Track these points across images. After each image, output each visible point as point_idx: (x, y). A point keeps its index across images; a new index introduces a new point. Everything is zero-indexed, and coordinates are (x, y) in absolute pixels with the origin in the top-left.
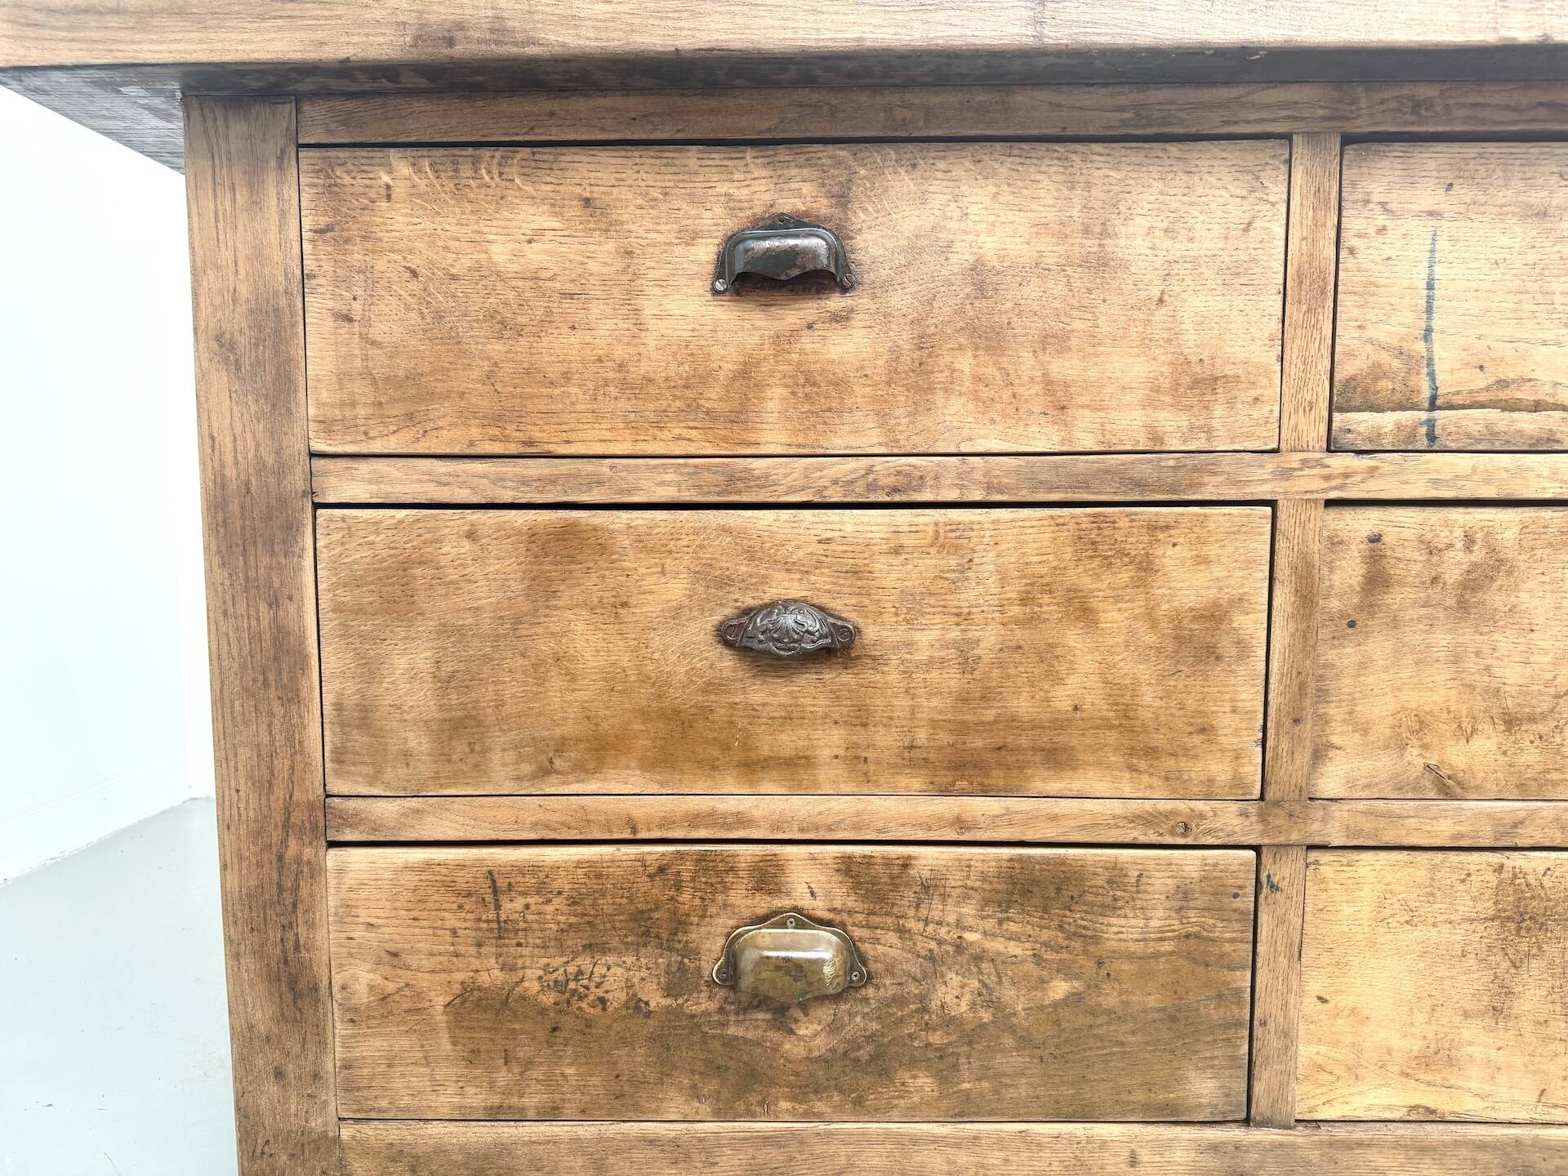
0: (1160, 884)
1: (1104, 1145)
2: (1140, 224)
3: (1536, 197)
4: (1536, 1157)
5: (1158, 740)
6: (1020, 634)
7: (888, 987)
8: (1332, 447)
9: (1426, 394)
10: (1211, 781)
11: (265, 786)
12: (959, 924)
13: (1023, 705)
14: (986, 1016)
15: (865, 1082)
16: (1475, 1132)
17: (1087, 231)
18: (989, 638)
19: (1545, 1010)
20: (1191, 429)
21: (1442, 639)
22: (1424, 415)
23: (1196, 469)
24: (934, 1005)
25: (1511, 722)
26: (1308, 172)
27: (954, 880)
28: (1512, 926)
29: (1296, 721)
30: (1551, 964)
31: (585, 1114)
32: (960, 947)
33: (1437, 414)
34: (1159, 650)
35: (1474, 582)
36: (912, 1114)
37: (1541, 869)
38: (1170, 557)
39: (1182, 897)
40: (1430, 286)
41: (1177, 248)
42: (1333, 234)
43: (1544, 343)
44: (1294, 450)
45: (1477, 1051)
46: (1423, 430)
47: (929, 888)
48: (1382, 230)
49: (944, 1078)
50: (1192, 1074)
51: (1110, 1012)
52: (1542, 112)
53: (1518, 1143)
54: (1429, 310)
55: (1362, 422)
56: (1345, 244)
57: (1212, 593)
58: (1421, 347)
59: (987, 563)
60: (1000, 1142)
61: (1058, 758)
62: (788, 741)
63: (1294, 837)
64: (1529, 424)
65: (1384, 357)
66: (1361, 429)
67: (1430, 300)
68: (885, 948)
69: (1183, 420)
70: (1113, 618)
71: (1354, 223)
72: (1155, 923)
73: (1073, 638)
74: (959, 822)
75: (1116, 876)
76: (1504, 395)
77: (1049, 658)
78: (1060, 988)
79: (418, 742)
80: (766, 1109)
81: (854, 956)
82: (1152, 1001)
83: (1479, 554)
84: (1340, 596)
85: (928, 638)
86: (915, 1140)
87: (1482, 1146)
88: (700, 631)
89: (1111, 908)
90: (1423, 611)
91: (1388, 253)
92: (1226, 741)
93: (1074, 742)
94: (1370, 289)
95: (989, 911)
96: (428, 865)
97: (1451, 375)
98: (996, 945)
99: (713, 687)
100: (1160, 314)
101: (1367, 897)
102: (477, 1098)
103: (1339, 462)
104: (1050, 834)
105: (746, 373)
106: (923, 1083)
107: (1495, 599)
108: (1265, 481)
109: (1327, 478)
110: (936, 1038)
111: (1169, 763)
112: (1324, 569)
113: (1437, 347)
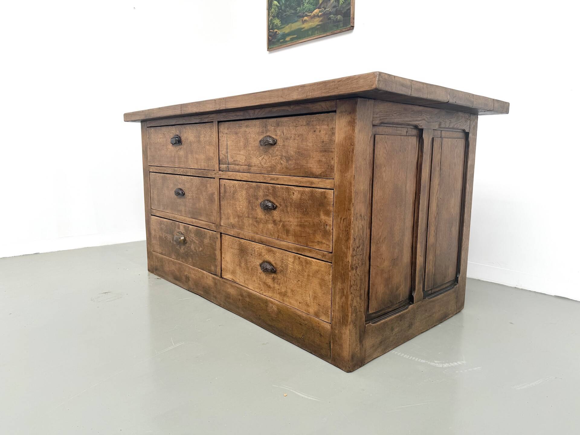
0: (208, 235)
2: (202, 136)
3: (236, 130)
4: (243, 292)
5: (209, 213)
6: (197, 196)
7: (187, 245)
8: (220, 170)
9: (227, 162)
10: (213, 220)
12: (193, 237)
13: (197, 206)
14: (195, 251)
15: (187, 258)
16: (237, 285)
17: (198, 137)
18: (194, 196)
19: (244, 267)
21: (232, 202)
22: (227, 165)
24: (191, 248)
25: (239, 217)
26: (215, 128)
27: (192, 231)
28: (240, 251)
29: (218, 213)
30: (245, 259)
31: (167, 255)
32: (193, 241)
33: (229, 165)
34: (208, 200)
35: (234, 193)
36: (190, 264)
37: (243, 242)
39: (210, 238)
40: (227, 145)
41: (205, 139)
43: (238, 154)
44: (216, 170)
45: (238, 272)
46: (228, 168)
47: (190, 231)
48: (222, 136)
49: (193, 260)
51: (205, 254)
52: (235, 116)
53: (241, 289)
54: (227, 149)
56: (219, 138)
57: (212, 192)
59: (194, 184)
60: (197, 271)
61: (200, 214)
62: (180, 208)
63: (219, 231)
64: (237, 168)
65: (223, 156)
66: (222, 167)
67: (227, 147)
68: (187, 239)
69: (207, 165)
71: (220, 135)
72: (208, 241)
73: (201, 197)
74: (192, 222)
76: (234, 163)
77: (199, 200)
78: (201, 249)
79: (156, 203)
80: (179, 259)
81: (185, 239)
82: (208, 253)
83: (234, 189)
84: (222, 193)
85: (190, 195)
86: (190, 268)
87: (238, 288)
88: (173, 191)
89: (204, 238)
90: (229, 197)
91: (223, 140)
92: (213, 214)
94: (222, 145)
95: (195, 236)
97: (230, 160)
98: (196, 241)
99: (175, 199)
100: (204, 149)
101: (227, 243)
102: (161, 251)
103: (220, 172)
104: (199, 226)
105: (174, 156)
106: (190, 259)
107: (236, 195)
108: (214, 175)
109: (219, 175)
110: (191, 253)
111: (209, 217)
112: (220, 189)
113: (228, 155)
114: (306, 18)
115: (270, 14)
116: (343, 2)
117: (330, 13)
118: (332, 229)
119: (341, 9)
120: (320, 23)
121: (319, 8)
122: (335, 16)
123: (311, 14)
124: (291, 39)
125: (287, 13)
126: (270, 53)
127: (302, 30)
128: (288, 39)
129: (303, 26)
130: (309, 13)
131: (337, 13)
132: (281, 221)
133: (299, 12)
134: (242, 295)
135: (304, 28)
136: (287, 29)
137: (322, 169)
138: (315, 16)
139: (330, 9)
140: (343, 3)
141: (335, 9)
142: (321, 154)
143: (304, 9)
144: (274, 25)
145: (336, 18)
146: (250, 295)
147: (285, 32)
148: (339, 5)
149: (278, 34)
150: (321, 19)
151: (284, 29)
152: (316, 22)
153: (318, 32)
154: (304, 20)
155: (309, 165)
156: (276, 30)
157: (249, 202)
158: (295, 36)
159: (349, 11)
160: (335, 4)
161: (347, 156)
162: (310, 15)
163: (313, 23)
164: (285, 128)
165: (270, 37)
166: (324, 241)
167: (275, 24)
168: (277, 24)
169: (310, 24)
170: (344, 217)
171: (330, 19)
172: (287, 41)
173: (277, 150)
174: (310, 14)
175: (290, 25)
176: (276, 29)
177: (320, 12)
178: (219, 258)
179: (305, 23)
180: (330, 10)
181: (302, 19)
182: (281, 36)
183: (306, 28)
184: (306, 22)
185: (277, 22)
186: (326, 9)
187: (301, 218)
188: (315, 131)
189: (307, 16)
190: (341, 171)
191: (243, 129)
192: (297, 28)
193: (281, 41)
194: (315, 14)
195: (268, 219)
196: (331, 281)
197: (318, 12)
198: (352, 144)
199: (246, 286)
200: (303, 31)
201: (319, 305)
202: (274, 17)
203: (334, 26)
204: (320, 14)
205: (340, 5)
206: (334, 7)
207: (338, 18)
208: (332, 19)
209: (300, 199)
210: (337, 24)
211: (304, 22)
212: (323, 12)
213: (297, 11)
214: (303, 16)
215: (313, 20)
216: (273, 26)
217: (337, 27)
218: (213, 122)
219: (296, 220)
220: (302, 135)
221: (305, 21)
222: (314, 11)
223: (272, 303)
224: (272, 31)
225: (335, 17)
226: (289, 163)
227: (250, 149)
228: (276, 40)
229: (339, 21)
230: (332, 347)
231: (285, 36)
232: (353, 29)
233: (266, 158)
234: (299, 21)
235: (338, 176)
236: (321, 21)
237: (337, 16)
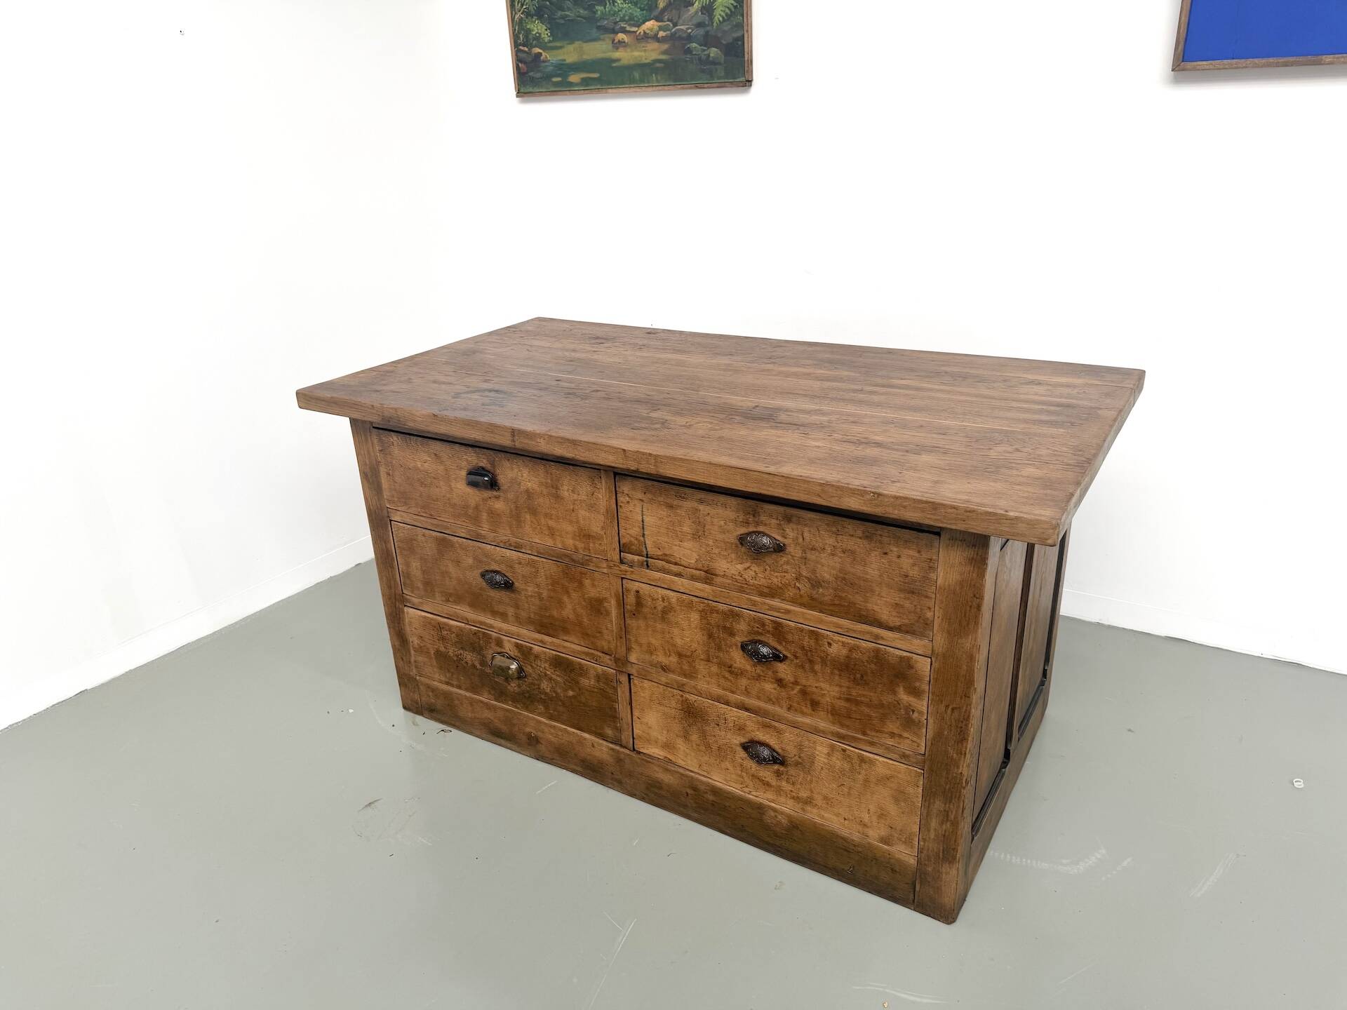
0: (592, 673)
1: (585, 739)
2: (566, 488)
3: (669, 501)
4: (697, 782)
5: (589, 632)
6: (552, 594)
7: (529, 680)
8: (622, 562)
9: (645, 553)
10: (603, 647)
11: (390, 587)
12: (545, 668)
13: (555, 613)
14: (554, 695)
15: (528, 703)
16: (681, 771)
17: (552, 487)
18: (545, 594)
19: (698, 742)
20: (585, 548)
21: (659, 626)
22: (645, 559)
23: (587, 560)
24: (542, 688)
25: (680, 655)
26: (606, 482)
27: (543, 656)
28: (687, 714)
29: (621, 638)
30: (699, 729)
31: (466, 690)
32: (546, 675)
33: (649, 559)
34: (587, 607)
35: (666, 612)
36: (539, 714)
37: (694, 700)
38: (587, 582)
39: (598, 678)
40: (643, 521)
41: (575, 497)
42: (614, 501)
43: (676, 545)
44: (611, 561)
45: (682, 748)
46: (645, 563)
47: (537, 657)
48: (628, 502)
49: (547, 708)
50: (606, 728)
51: (584, 703)
53: (692, 777)
54: (643, 528)
55: (629, 557)
56: (619, 504)
57: (598, 595)
58: (642, 538)
59: (542, 572)
60: (561, 730)
61: (566, 631)
62: (501, 608)
63: (624, 670)
64: (674, 568)
65: (632, 539)
66: (628, 558)
67: (643, 524)
68: (528, 669)
69: (583, 545)
70: (574, 595)
71: (621, 499)
72: (592, 683)
73: (565, 599)
74: (542, 641)
75: (581, 666)
76: (666, 558)
77: (561, 604)
78: (571, 693)
79: (420, 585)
80: (505, 702)
81: (520, 669)
82: (594, 704)
83: (666, 604)
84: (630, 606)
85: (531, 589)
86: (540, 722)
88: (477, 573)
89: (581, 675)
90: (653, 616)
91: (631, 509)
92: (606, 637)
93: (569, 627)
94: (627, 518)
95: (551, 667)
96: (425, 617)
97: (652, 550)
98: (554, 676)
99: (481, 589)
100: (573, 514)
101: (647, 694)
102: (443, 679)
103: (624, 567)
104: (564, 651)
105: (477, 507)
106: (541, 707)
107: (670, 616)
108: (605, 568)
109: (620, 571)
110: (543, 696)
111: (592, 639)
112: (625, 597)
113: (646, 540)
114: (621, 36)
115: (518, 6)
116: (723, 18)
117: (689, 38)
118: (927, 719)
119: (720, 35)
120: (663, 57)
121: (658, 19)
122: (702, 47)
123: (637, 29)
124: (582, 79)
125: (567, 13)
126: (522, 102)
127: (614, 65)
128: (574, 78)
129: (617, 55)
130: (630, 25)
131: (708, 41)
132: (796, 683)
133: (602, 18)
134: (695, 789)
135: (618, 60)
136: (570, 53)
137: (903, 618)
138: (646, 37)
139: (688, 29)
140: (724, 20)
141: (701, 31)
142: (902, 596)
143: (615, 14)
144: (531, 37)
145: (706, 53)
146: (715, 791)
147: (565, 60)
148: (713, 23)
149: (544, 62)
150: (665, 46)
151: (560, 51)
152: (651, 53)
153: (659, 78)
154: (616, 41)
155: (870, 606)
156: (537, 50)
157: (710, 636)
158: (596, 75)
159: (740, 43)
160: (701, 17)
161: (963, 611)
162: (635, 32)
163: (643, 54)
164: (806, 529)
165: (520, 65)
166: (906, 735)
167: (534, 33)
168: (540, 34)
169: (636, 54)
170: (954, 706)
171: (689, 51)
172: (571, 84)
173: (787, 563)
174: (634, 29)
175: (577, 44)
176: (536, 46)
177: (661, 28)
178: (627, 716)
179: (621, 49)
180: (690, 31)
181: (612, 36)
182: (555, 67)
183: (625, 62)
184: (625, 46)
185: (538, 28)
186: (677, 26)
187: (848, 688)
188: (886, 554)
189: (624, 31)
190: (949, 632)
191: (688, 504)
192: (600, 56)
193: (555, 79)
194: (648, 32)
195: (762, 674)
196: (920, 796)
197: (656, 28)
198: (978, 596)
199: (705, 774)
200: (615, 67)
201: (891, 828)
202: (528, 14)
203: (703, 71)
204: (661, 34)
205: (715, 24)
206: (699, 25)
207: (712, 55)
208: (695, 54)
209: (847, 657)
210: (708, 67)
211: (618, 45)
212: (669, 32)
213: (595, 13)
214: (613, 29)
215: (643, 45)
216: (526, 36)
217: (711, 75)
218: (600, 470)
219: (837, 689)
220: (853, 552)
221: (621, 42)
222: (644, 23)
223: (775, 810)
224: (526, 49)
225: (704, 50)
226: (818, 591)
227: (711, 543)
228: (538, 75)
229: (714, 63)
230: (917, 889)
231: (564, 69)
232: (751, 85)
233: (754, 568)
234: (604, 40)
235: (943, 640)
236: (664, 53)
237: (709, 48)
